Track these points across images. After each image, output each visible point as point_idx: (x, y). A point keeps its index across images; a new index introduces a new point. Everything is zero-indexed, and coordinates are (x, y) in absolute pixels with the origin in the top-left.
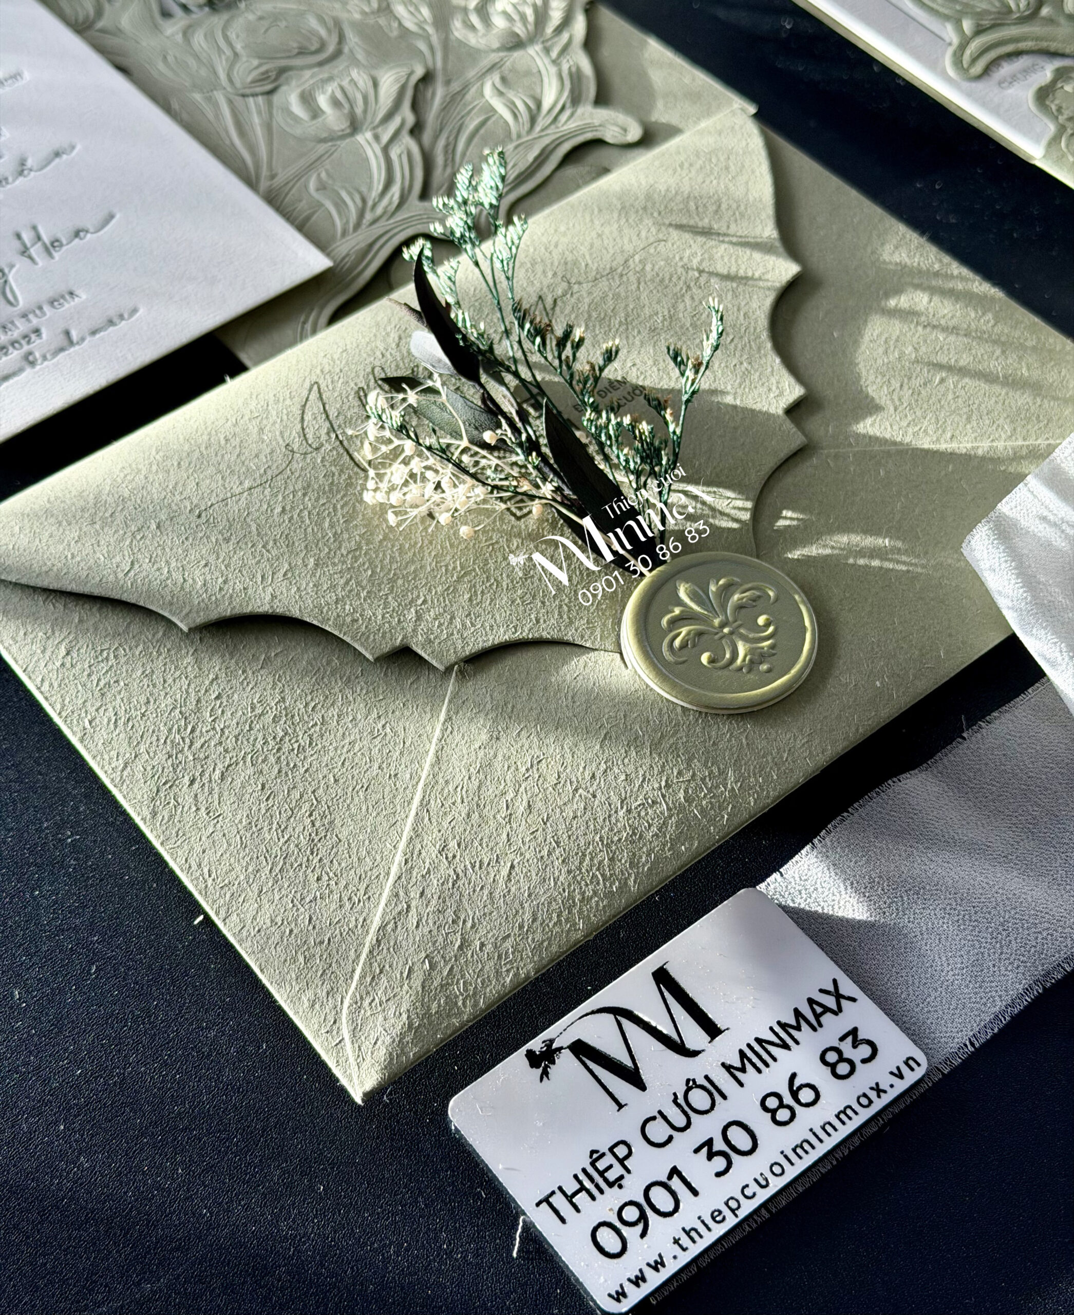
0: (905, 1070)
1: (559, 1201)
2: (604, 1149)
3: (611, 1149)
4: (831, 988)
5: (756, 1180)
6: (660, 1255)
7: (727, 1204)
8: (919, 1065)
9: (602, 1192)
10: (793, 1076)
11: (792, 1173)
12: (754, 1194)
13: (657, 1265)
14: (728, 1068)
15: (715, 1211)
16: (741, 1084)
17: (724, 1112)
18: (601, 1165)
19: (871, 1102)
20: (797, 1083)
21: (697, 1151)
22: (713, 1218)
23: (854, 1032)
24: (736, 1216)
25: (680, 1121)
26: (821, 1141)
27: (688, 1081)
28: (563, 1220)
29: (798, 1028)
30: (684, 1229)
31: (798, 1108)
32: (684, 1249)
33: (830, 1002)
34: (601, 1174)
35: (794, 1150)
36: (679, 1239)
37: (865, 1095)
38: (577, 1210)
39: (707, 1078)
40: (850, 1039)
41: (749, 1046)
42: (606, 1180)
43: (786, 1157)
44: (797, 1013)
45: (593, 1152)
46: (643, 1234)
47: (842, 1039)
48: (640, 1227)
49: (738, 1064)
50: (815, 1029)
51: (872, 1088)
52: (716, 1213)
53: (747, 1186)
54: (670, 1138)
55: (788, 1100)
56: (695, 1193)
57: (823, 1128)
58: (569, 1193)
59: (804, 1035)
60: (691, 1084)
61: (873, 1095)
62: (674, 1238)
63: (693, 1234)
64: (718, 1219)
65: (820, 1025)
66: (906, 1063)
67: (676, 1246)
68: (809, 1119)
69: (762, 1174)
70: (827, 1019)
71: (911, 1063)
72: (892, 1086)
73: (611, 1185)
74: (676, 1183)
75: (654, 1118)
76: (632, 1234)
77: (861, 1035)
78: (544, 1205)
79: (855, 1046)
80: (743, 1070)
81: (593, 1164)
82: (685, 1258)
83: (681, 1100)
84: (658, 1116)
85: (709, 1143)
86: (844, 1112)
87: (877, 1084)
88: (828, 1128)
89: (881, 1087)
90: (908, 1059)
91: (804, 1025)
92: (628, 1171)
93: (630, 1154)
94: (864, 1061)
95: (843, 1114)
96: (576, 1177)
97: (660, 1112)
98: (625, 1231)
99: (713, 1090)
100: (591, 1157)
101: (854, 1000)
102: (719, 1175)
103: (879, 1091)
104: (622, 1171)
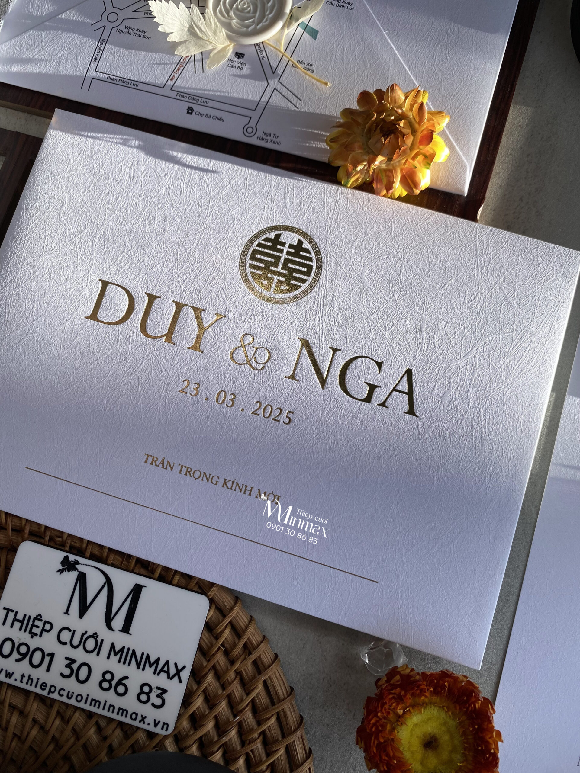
0: (160, 725)
1: (11, 616)
2: (44, 619)
3: (46, 622)
4: (180, 667)
5: (69, 692)
6: (13, 673)
7: (52, 686)
8: (167, 730)
9: (25, 631)
10: (126, 678)
11: (82, 705)
12: (62, 696)
13: (9, 675)
14: (113, 646)
15: (44, 683)
16: (108, 658)
17: (91, 659)
18: (37, 623)
19: (135, 719)
20: (124, 682)
21: (67, 658)
22: (42, 685)
23: (165, 691)
24: (48, 694)
25: (76, 642)
26: (104, 709)
27: (96, 633)
28: (4, 624)
29: (151, 666)
30: (30, 676)
31: (113, 688)
32: (21, 682)
33: (173, 671)
34: (33, 625)
35: (92, 700)
36: (25, 677)
37: (137, 715)
38: (12, 626)
39: (102, 641)
40: (160, 691)
41: (129, 649)
42: (31, 629)
43: (87, 698)
44: (158, 660)
45: (40, 615)
46: (18, 660)
47: (158, 688)
48: (20, 657)
49: (117, 650)
50: (155, 673)
51: (142, 716)
52: (45, 685)
53: (64, 690)
54: (65, 644)
55: (114, 683)
56: (48, 670)
57: (110, 706)
58: (18, 618)
59: (149, 670)
60: (95, 636)
61: (139, 718)
62: (23, 674)
63: (30, 681)
64: (43, 687)
65: (158, 674)
66: (164, 724)
67: (20, 677)
68: (110, 697)
69: (73, 693)
70: (164, 675)
71: (165, 726)
72: (149, 724)
73: (30, 632)
74: (47, 659)
75: (70, 630)
76: (15, 655)
77: (164, 696)
78: (5, 611)
79: (158, 696)
80: (116, 654)
81: (35, 619)
82: (18, 684)
83: (85, 637)
84: (72, 632)
85: (73, 661)
86: (123, 710)
87: (146, 717)
88: (112, 708)
89: (145, 720)
90: (167, 724)
91: (154, 667)
92: (41, 636)
93: (48, 631)
94: (153, 705)
95: (123, 711)
96: (25, 615)
97: (74, 631)
98: (15, 651)
99: (98, 648)
100: (37, 616)
101: (180, 681)
102: (62, 675)
103: (143, 719)
104: (39, 634)
